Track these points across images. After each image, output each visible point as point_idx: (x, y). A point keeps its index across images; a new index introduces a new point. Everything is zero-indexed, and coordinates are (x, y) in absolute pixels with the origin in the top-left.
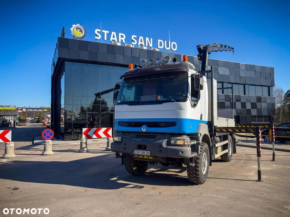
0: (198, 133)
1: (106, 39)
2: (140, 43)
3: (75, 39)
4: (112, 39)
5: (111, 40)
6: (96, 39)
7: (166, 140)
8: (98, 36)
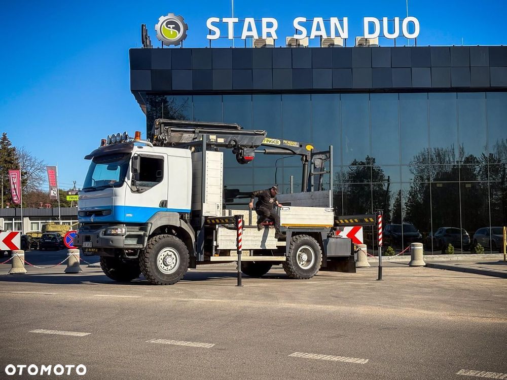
0: (148, 223)
1: (231, 36)
2: (314, 33)
3: (165, 47)
4: (245, 34)
5: (243, 37)
6: (210, 40)
7: (104, 230)
8: (214, 33)
